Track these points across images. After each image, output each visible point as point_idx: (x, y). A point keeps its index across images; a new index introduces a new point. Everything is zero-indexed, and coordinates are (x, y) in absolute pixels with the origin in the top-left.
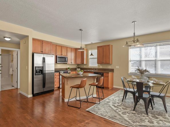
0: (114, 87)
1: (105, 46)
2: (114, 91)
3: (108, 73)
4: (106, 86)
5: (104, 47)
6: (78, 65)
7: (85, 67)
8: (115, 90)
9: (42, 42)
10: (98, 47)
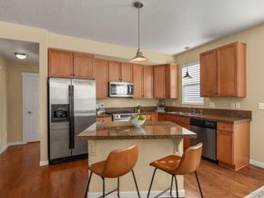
0: (252, 162)
1: (221, 49)
2: (250, 179)
3: (232, 123)
4: (226, 160)
5: (218, 52)
6: (160, 100)
7: (174, 104)
8: (253, 177)
9: (72, 55)
10: (203, 55)
